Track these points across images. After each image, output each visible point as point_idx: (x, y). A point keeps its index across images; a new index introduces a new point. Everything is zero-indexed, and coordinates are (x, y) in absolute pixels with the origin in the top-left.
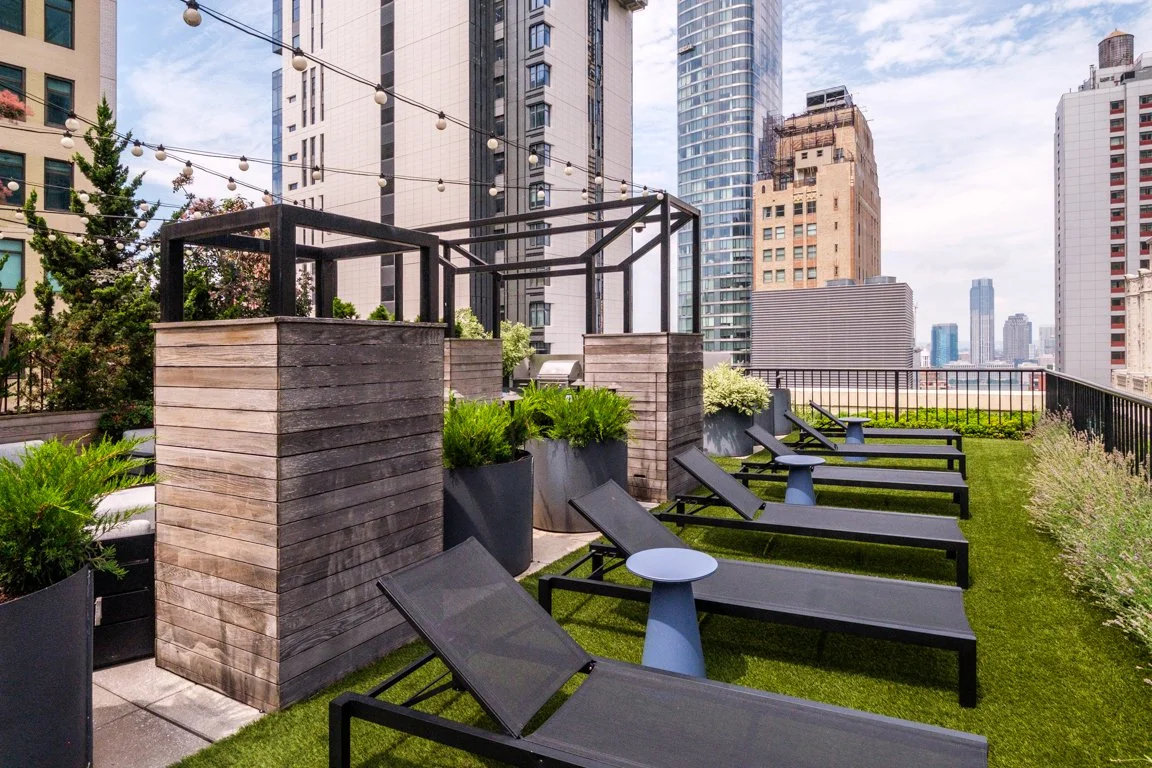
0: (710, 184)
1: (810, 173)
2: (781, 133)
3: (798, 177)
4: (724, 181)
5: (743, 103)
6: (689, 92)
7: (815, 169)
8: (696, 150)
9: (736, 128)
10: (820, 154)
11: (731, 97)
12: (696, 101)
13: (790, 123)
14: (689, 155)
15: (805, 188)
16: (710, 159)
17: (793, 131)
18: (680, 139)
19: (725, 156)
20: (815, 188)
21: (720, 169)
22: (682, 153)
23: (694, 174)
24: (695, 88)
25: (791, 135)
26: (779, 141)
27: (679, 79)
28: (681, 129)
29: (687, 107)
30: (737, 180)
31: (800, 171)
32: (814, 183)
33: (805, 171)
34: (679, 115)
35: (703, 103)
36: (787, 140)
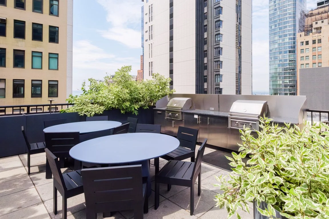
0: (280, 37)
1: (319, 29)
2: (307, 16)
3: (314, 31)
4: (286, 35)
5: (292, 9)
6: (273, 7)
7: (321, 28)
8: (276, 26)
9: (290, 18)
10: (323, 22)
11: (288, 7)
12: (276, 10)
13: (311, 12)
14: (273, 27)
15: (317, 35)
16: (280, 29)
17: (312, 15)
18: (270, 23)
19: (286, 27)
20: (320, 34)
21: (284, 31)
22: (271, 27)
23: (275, 34)
24: (275, 5)
25: (311, 16)
26: (306, 19)
27: (270, 3)
28: (270, 19)
29: (272, 12)
30: (290, 35)
31: (315, 28)
32: (320, 32)
33: (317, 29)
34: (270, 15)
35: (278, 10)
36: (310, 18)
